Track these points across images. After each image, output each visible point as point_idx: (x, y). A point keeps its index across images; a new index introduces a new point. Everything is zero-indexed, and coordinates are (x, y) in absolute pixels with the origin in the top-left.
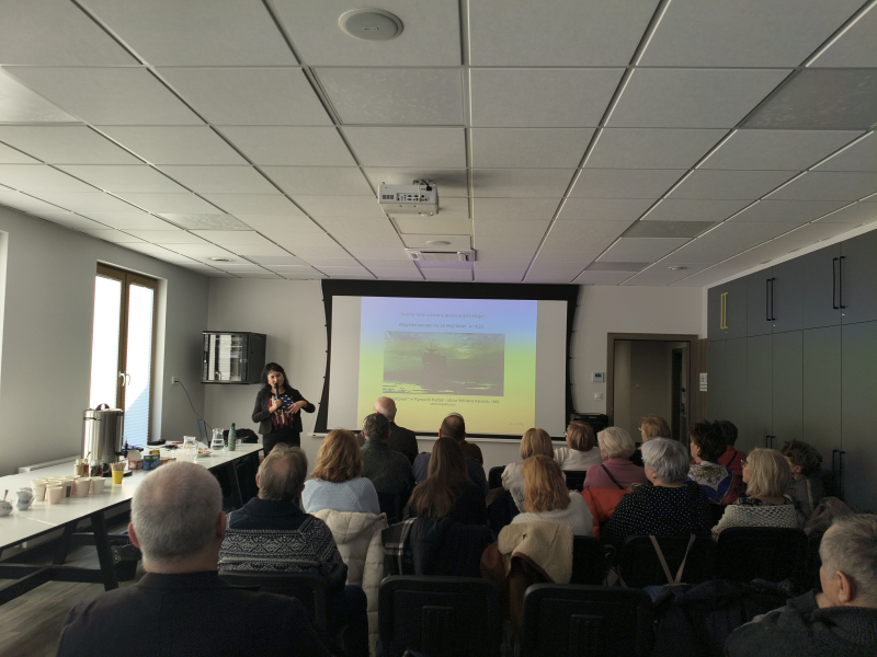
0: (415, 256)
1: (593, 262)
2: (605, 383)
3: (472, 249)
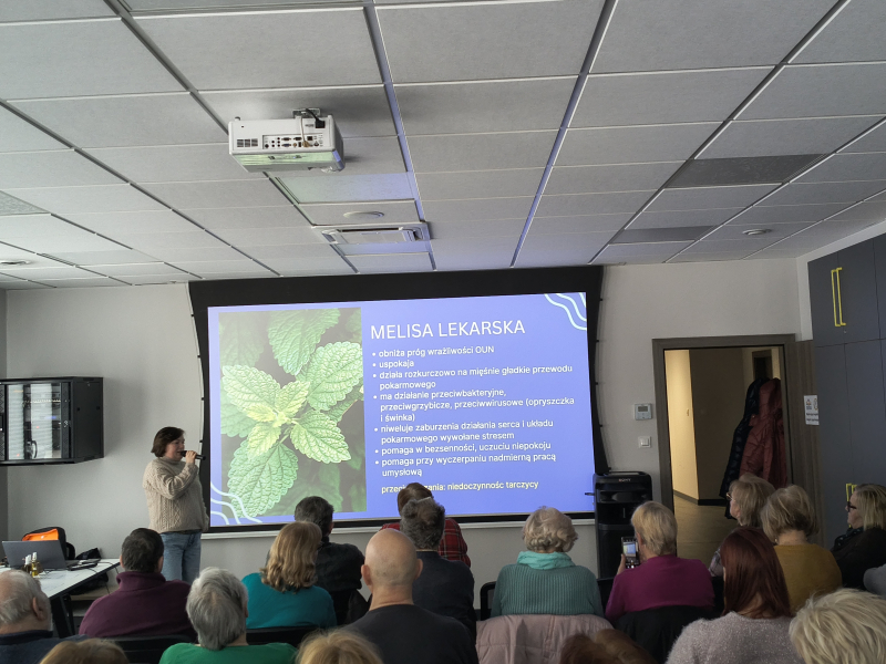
0: (329, 237)
1: (622, 231)
2: (655, 421)
3: (423, 221)
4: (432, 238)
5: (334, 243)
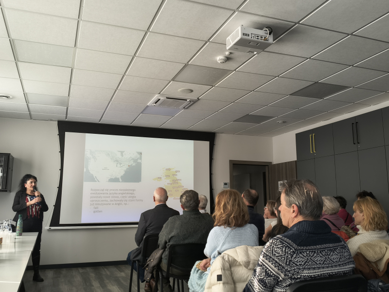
1: (247, 114)
3: (198, 98)
4: (187, 108)
5: (153, 105)
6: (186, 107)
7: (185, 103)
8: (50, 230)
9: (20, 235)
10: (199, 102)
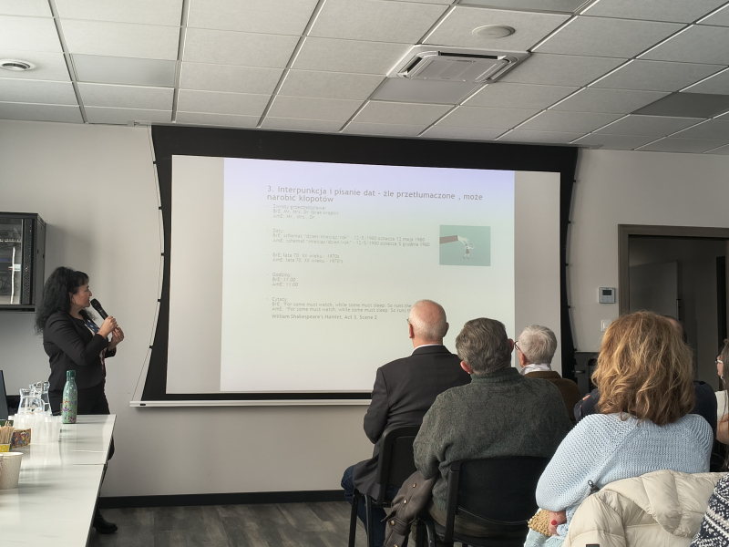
0: (410, 65)
2: (617, 305)
3: (529, 51)
4: (496, 81)
5: (401, 74)
6: (493, 78)
7: (492, 67)
8: (142, 409)
9: (72, 421)
10: (532, 61)
